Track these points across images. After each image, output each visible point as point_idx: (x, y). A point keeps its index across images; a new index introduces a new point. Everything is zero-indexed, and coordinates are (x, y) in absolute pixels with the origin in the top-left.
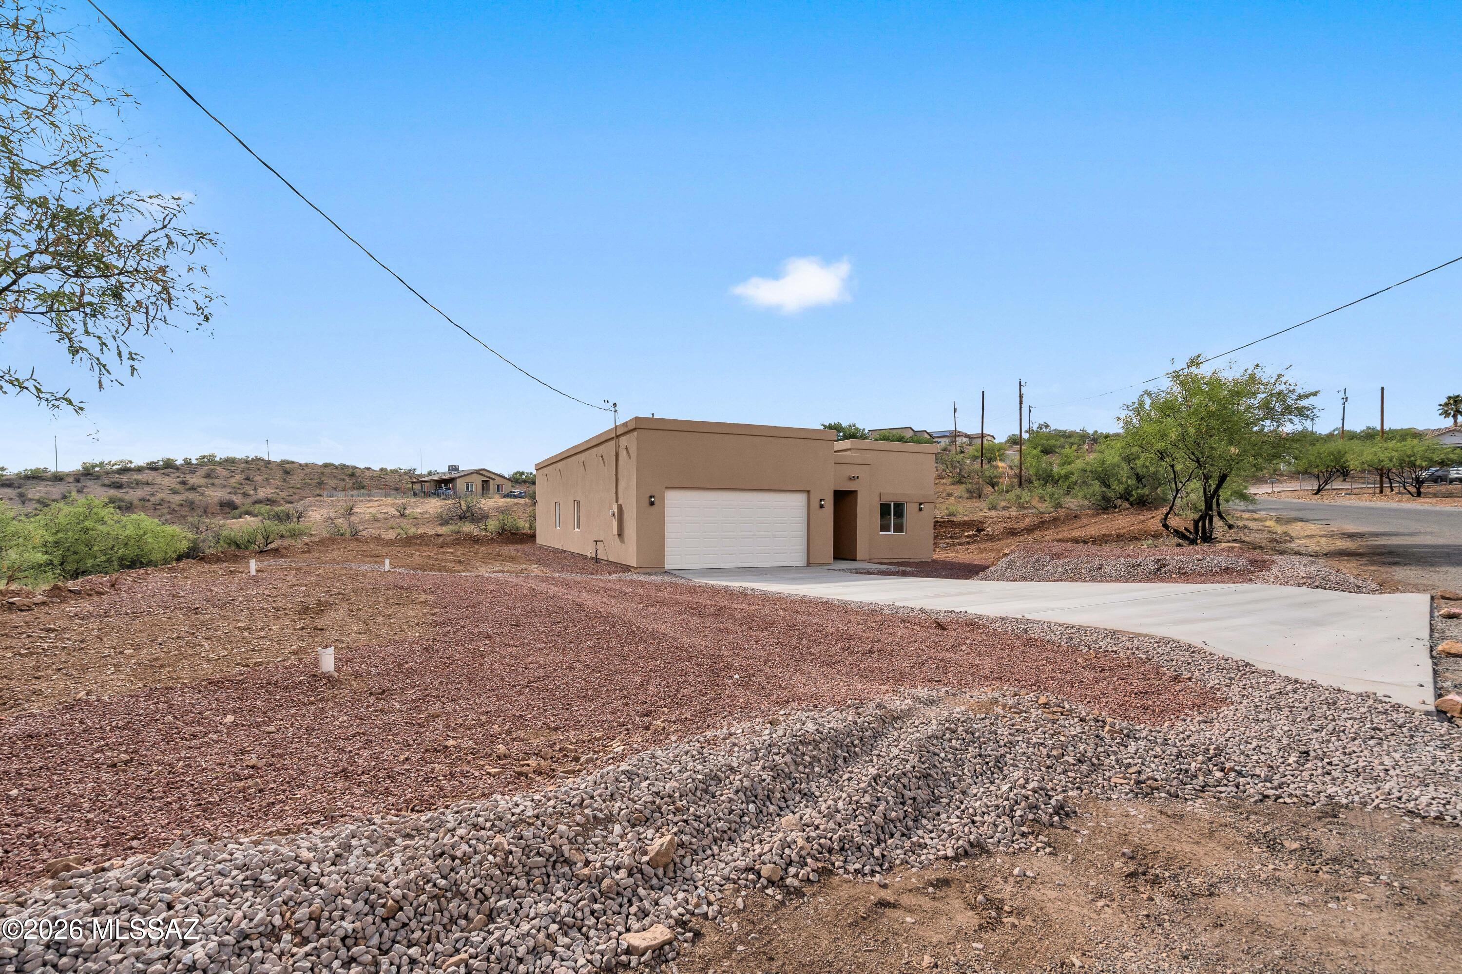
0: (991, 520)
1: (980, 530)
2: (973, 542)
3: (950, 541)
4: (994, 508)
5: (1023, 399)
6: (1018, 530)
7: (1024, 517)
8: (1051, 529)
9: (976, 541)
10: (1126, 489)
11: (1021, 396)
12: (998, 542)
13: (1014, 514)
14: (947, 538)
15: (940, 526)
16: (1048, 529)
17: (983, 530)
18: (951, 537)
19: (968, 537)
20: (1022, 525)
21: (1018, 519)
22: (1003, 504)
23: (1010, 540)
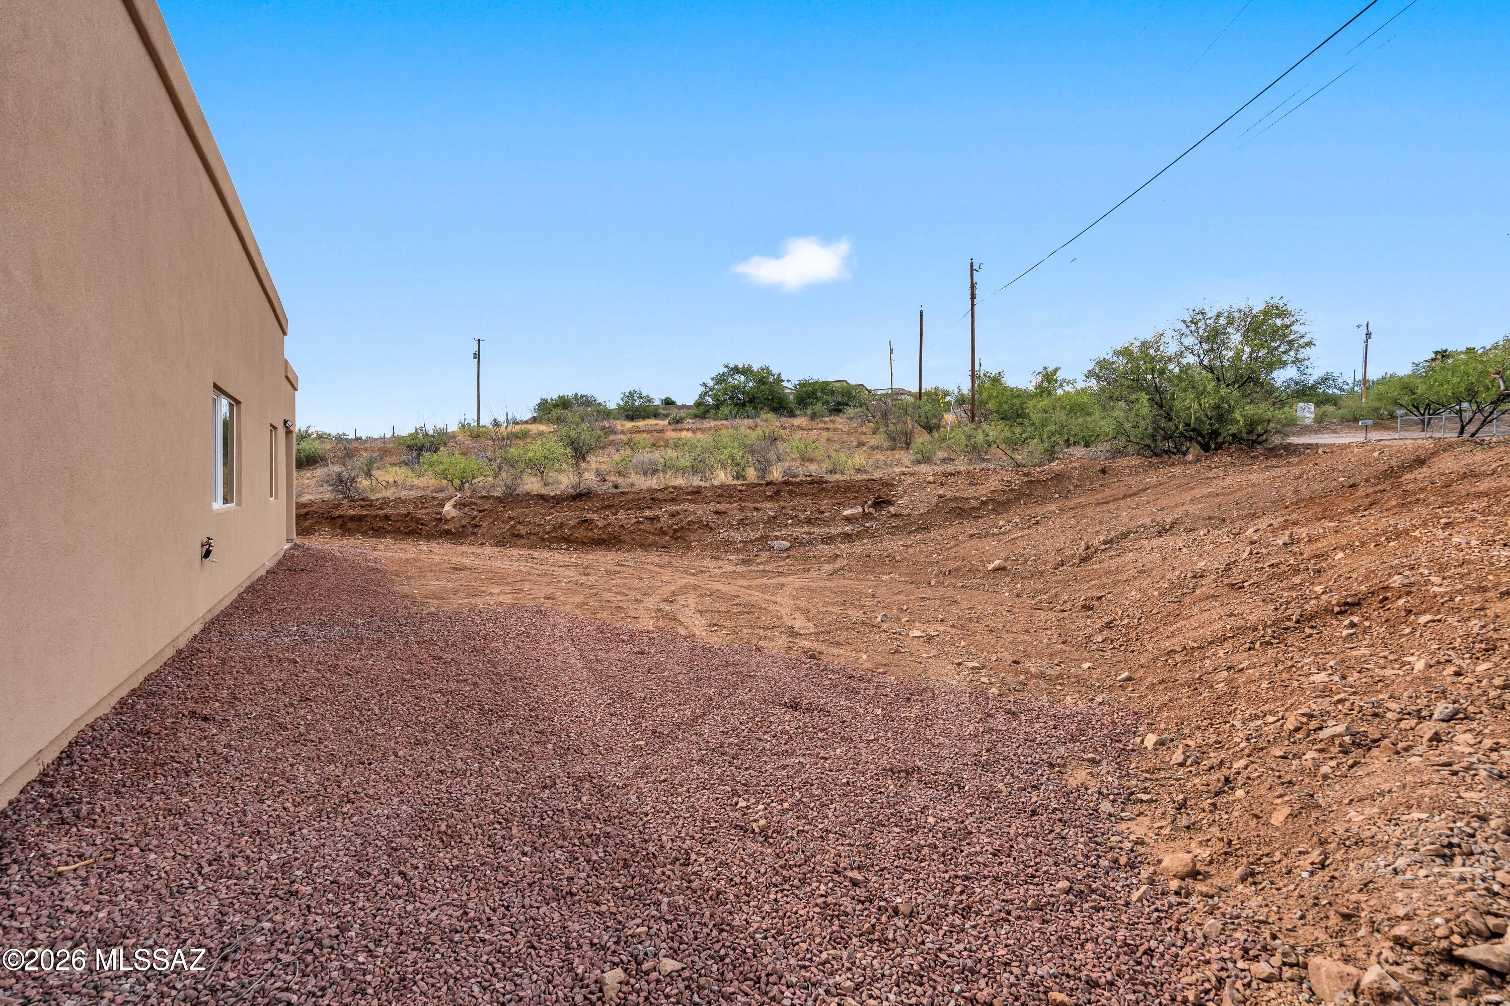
0: (909, 480)
1: (880, 503)
2: (859, 536)
3: (801, 531)
4: (926, 459)
5: (977, 292)
6: (974, 503)
7: (985, 474)
8: (1052, 500)
9: (866, 530)
10: (1217, 407)
11: (973, 287)
12: (923, 536)
13: (962, 468)
14: (798, 522)
15: (790, 493)
16: (1044, 500)
17: (890, 503)
18: (809, 521)
19: (848, 520)
20: (983, 491)
21: (973, 480)
22: (943, 454)
23: (953, 530)
